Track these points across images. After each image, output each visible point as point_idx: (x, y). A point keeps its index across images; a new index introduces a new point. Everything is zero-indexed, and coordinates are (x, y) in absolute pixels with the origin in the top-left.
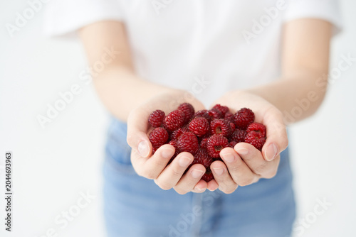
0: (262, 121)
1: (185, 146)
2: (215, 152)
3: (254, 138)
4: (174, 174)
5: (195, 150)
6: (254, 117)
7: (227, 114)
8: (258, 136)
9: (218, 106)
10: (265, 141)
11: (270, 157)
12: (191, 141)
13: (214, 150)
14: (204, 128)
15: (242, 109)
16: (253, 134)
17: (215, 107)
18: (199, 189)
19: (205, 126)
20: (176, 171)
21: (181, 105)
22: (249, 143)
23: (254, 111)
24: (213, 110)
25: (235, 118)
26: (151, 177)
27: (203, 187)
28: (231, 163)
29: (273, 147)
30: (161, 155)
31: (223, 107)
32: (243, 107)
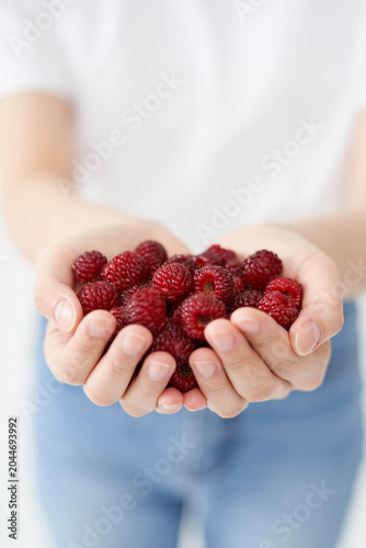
0: (297, 276)
1: (139, 313)
2: (196, 328)
3: (278, 304)
4: (116, 371)
5: (158, 324)
6: (281, 267)
7: (230, 263)
8: (285, 303)
9: (216, 248)
10: (297, 315)
11: (305, 349)
12: (151, 305)
13: (196, 322)
14: (180, 282)
15: (258, 252)
16: (277, 296)
17: (210, 250)
18: (166, 407)
19: (183, 277)
20: (117, 364)
21: (141, 245)
22: (267, 311)
23: (281, 256)
24: (204, 254)
25: (243, 269)
26: (74, 380)
27: (174, 403)
28: (229, 352)
29: (312, 330)
30: (87, 331)
31: (224, 251)
32: (260, 248)
